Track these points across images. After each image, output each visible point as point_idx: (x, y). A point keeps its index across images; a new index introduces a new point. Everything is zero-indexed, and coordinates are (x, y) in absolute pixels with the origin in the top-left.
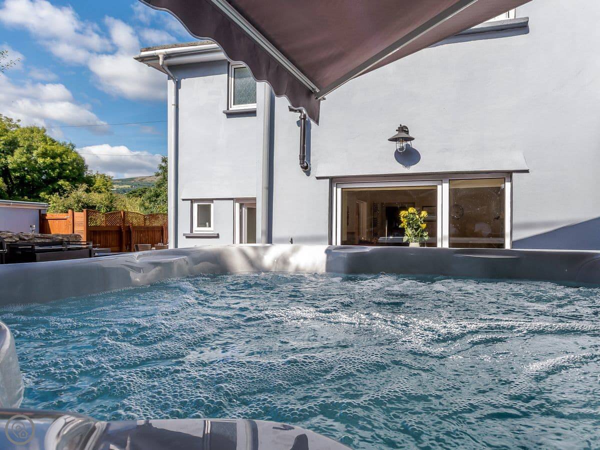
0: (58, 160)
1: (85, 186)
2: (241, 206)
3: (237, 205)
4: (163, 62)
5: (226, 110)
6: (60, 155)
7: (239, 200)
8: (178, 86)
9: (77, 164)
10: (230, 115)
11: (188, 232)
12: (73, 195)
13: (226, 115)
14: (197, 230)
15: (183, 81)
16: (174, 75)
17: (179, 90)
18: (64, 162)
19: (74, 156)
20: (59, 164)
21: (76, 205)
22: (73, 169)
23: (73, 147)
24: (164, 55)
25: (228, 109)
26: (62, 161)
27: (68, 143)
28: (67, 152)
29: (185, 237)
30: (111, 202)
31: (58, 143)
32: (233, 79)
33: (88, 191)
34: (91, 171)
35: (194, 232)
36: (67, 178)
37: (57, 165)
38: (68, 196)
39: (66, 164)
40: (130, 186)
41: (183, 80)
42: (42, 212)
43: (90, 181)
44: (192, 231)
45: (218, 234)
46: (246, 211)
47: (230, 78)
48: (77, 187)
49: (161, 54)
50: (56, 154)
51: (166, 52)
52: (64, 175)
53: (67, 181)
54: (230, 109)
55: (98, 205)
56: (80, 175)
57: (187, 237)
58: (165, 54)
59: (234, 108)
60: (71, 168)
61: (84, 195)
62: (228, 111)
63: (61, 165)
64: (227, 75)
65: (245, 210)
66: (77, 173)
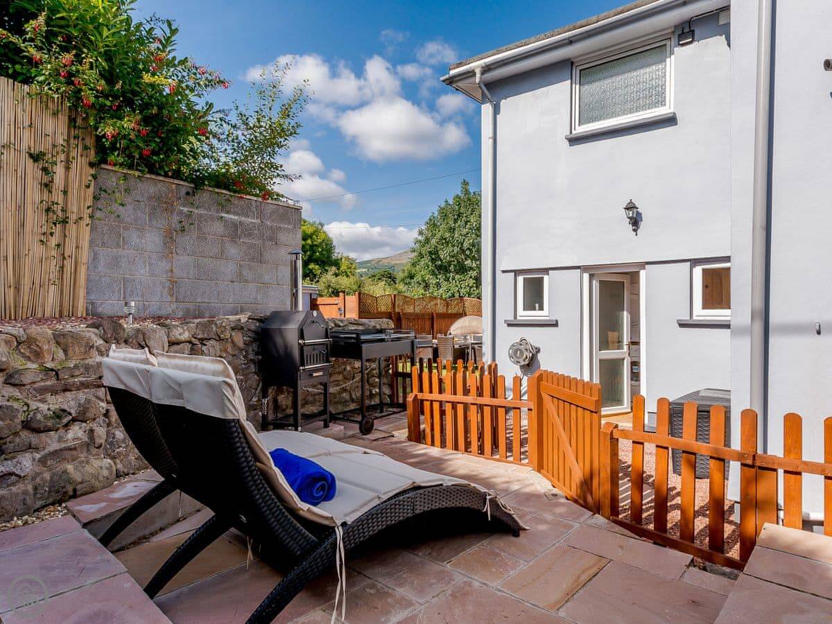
0: (309, 241)
1: (334, 268)
2: (591, 276)
3: (586, 276)
4: (481, 78)
5: (568, 133)
6: (310, 236)
7: (588, 269)
8: (496, 110)
9: (326, 245)
10: (574, 140)
11: (511, 318)
12: (323, 279)
13: (568, 143)
14: (524, 315)
15: (503, 103)
16: (492, 97)
17: (498, 116)
18: (315, 243)
19: (323, 236)
20: (310, 246)
21: (326, 291)
22: (323, 250)
23: (322, 225)
24: (483, 67)
25: (571, 133)
26: (312, 242)
27: (317, 222)
28: (316, 232)
29: (506, 325)
30: (359, 287)
31: (309, 223)
32: (578, 86)
33: (336, 275)
34: (338, 252)
35: (518, 318)
36: (316, 261)
37: (308, 247)
38: (318, 281)
39: (316, 245)
40: (366, 270)
41: (503, 100)
42: (313, 297)
43: (337, 263)
44: (515, 317)
45: (557, 321)
46: (598, 285)
47: (574, 86)
48: (327, 271)
49: (477, 67)
50: (307, 234)
51: (485, 63)
52: (314, 257)
53: (318, 264)
54: (574, 132)
55: (346, 290)
56: (329, 257)
57: (509, 325)
58: (484, 65)
59: (580, 130)
60: (320, 250)
61: (334, 280)
62: (572, 136)
63: (312, 246)
64: (569, 81)
65: (595, 284)
66: (326, 256)
